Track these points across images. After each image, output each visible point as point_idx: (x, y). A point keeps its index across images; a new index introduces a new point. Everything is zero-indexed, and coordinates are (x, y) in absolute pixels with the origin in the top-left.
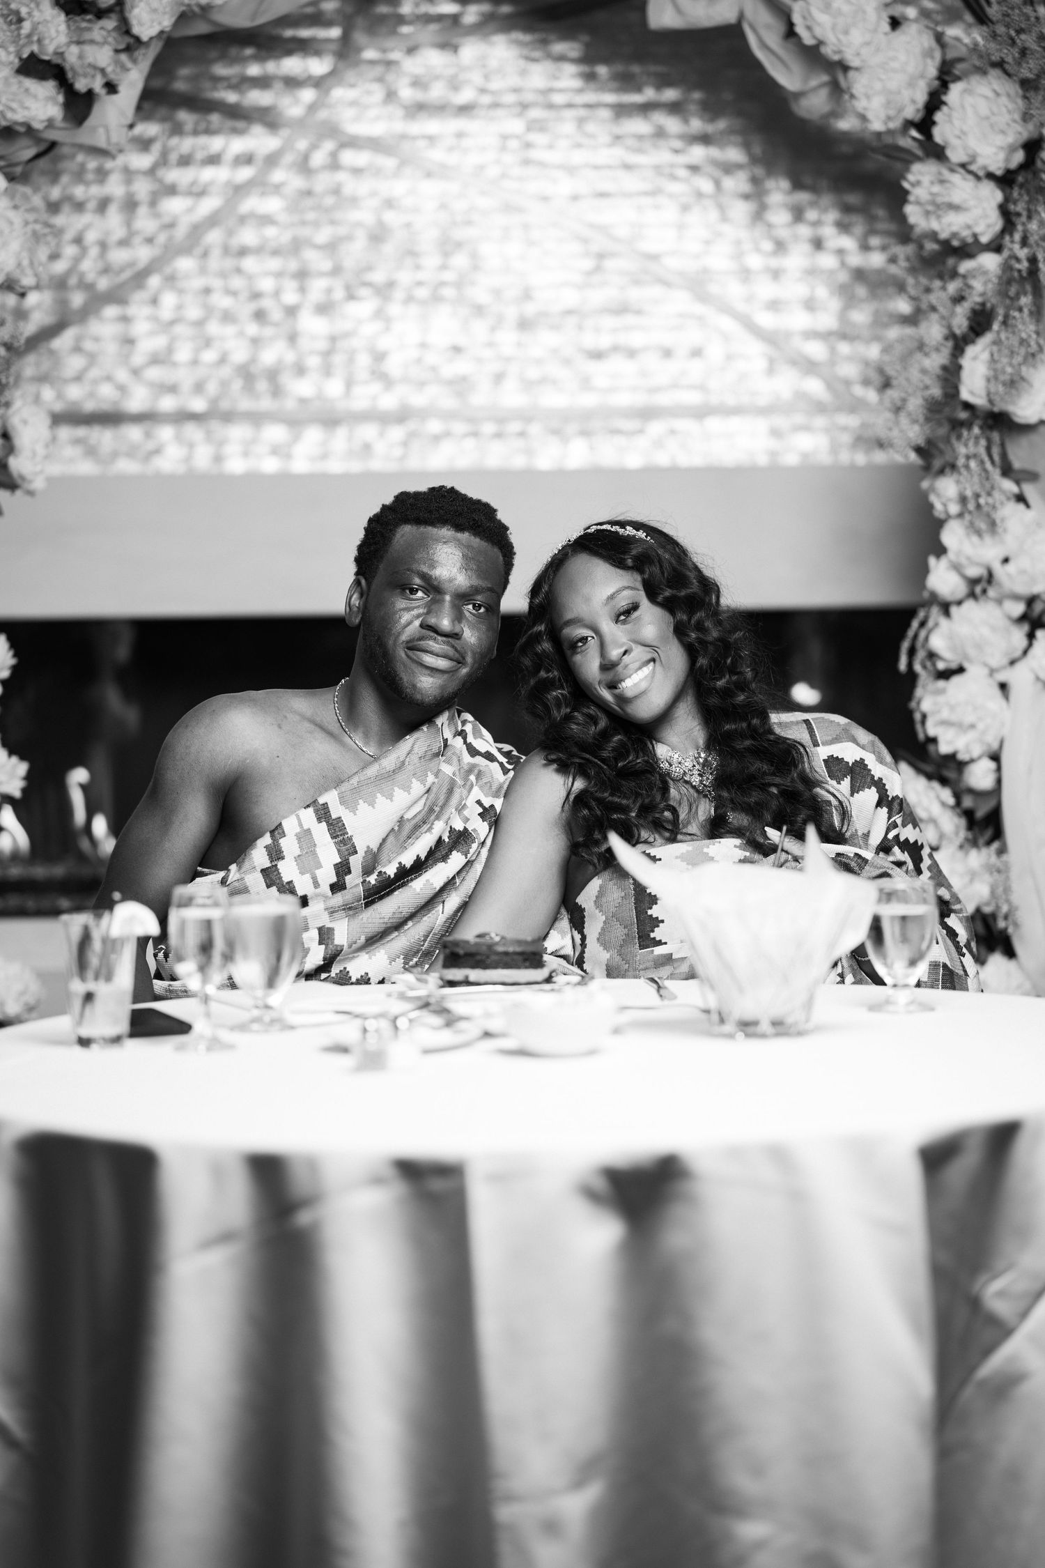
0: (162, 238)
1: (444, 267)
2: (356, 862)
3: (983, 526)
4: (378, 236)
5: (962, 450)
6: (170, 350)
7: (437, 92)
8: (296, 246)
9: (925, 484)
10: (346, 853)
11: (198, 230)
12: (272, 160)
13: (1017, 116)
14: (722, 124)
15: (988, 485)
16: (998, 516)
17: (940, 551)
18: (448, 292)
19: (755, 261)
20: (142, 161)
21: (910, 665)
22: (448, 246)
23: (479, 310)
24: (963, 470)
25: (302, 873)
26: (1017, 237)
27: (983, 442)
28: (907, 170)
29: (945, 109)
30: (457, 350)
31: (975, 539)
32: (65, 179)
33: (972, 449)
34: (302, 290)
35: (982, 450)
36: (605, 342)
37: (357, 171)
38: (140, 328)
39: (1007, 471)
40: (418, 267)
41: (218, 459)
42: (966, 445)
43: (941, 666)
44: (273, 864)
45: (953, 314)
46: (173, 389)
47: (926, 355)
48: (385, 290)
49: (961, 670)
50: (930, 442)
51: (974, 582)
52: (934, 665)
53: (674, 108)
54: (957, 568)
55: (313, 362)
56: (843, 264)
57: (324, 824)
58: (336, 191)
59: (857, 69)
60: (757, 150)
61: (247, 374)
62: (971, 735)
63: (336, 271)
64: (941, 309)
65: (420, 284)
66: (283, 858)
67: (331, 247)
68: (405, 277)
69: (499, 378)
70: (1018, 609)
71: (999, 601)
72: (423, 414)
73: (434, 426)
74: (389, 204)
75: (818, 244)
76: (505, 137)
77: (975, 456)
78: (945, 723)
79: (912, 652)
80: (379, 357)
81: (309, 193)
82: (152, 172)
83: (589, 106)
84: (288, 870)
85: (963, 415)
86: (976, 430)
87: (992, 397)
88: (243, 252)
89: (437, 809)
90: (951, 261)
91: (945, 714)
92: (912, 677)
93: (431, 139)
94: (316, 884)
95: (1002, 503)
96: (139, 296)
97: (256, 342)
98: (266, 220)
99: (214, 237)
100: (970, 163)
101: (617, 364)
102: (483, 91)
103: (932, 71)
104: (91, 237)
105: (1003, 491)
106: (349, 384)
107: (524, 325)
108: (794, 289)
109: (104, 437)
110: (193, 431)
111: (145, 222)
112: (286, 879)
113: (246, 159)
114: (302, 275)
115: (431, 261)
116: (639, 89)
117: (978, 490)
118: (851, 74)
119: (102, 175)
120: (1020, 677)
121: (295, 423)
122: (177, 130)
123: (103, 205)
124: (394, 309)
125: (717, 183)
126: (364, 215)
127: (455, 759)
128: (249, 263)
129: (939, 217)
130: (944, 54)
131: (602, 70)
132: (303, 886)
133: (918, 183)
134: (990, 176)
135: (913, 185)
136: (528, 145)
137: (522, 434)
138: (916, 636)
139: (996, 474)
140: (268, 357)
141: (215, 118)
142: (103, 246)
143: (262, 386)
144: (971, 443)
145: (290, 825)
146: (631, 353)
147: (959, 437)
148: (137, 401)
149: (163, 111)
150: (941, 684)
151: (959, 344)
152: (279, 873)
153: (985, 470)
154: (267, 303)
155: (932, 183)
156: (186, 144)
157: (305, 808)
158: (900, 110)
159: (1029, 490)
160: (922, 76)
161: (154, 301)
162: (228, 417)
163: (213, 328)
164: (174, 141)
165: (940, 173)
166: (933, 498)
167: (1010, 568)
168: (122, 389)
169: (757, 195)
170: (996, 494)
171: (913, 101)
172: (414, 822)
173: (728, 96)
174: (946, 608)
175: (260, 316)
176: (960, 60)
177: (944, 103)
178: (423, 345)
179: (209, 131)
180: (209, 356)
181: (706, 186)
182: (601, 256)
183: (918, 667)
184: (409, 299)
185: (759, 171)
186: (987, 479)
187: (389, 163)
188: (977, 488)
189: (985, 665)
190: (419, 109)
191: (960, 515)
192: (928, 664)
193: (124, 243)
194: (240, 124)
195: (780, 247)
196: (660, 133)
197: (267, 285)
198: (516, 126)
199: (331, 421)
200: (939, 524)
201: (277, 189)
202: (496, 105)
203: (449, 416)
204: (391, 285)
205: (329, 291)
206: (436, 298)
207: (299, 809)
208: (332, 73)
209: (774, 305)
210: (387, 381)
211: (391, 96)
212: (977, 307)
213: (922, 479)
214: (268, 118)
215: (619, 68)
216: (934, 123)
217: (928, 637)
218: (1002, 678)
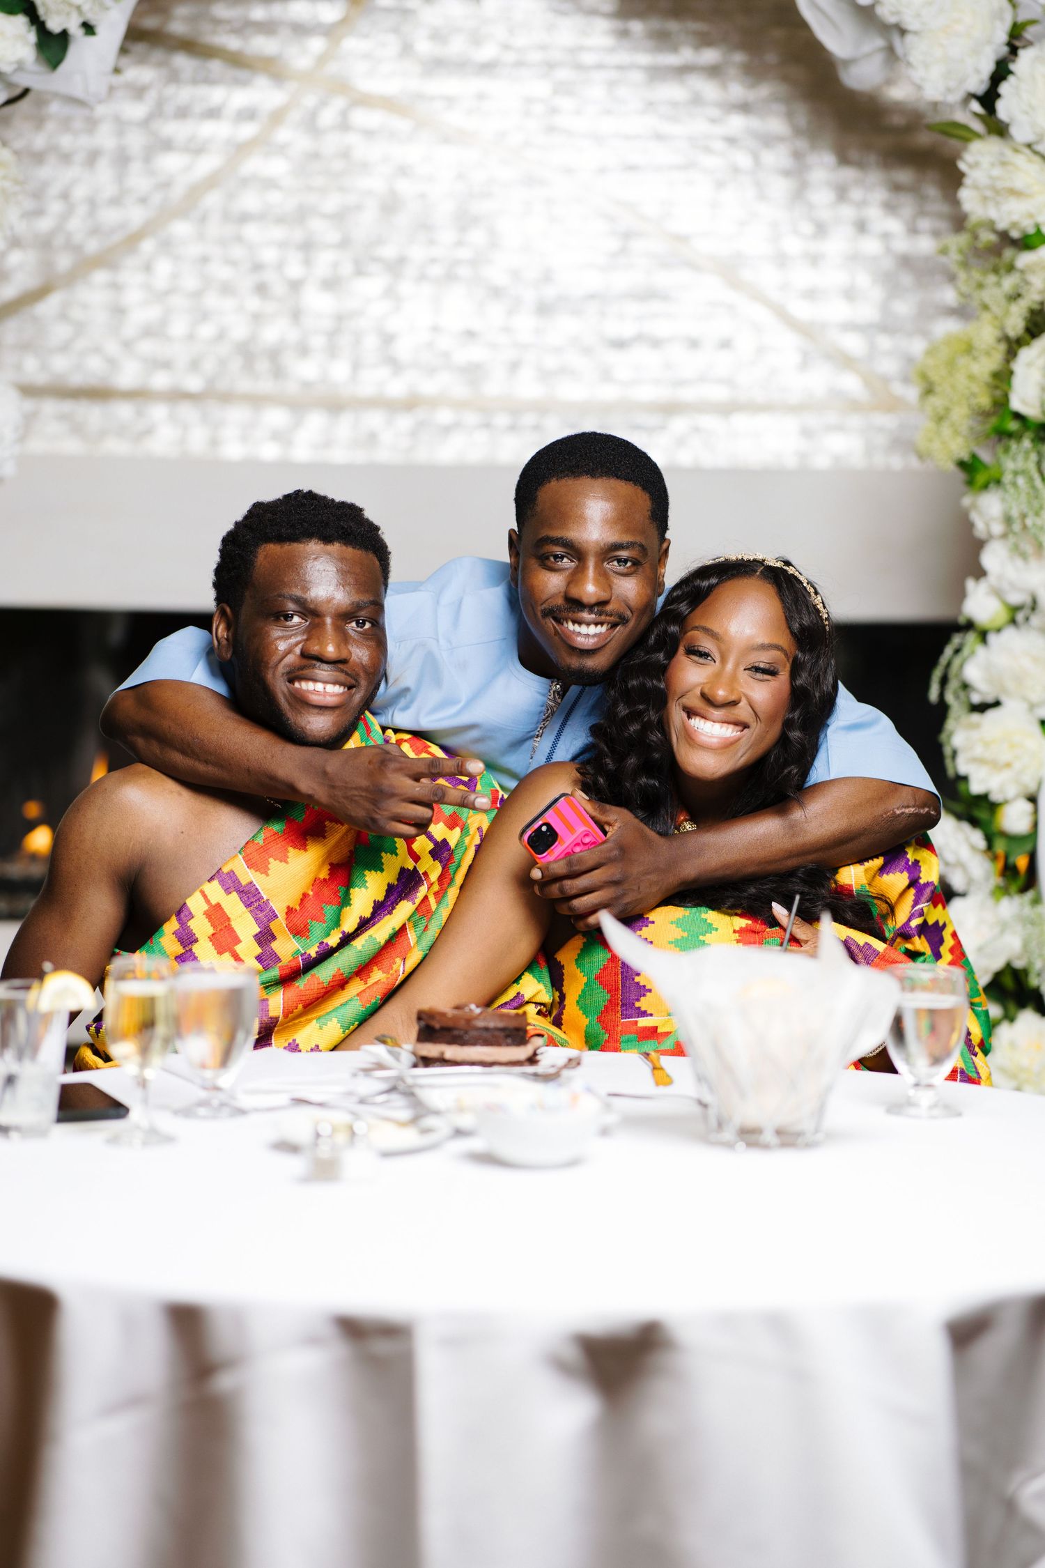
0: (157, 199)
1: (459, 244)
3: (1028, 548)
4: (390, 205)
5: (1009, 465)
6: (164, 322)
7: (456, 47)
8: (301, 215)
9: (966, 501)
10: (265, 920)
11: (196, 192)
12: (277, 117)
14: (764, 90)
15: (1036, 502)
16: (1044, 539)
17: (980, 573)
18: (463, 271)
19: (793, 245)
20: (135, 111)
21: (942, 695)
22: (465, 221)
23: (496, 292)
24: (1009, 487)
25: (220, 952)
27: (1034, 457)
28: (965, 148)
29: (1011, 78)
30: (470, 334)
31: (1019, 562)
32: (50, 126)
33: (1020, 464)
34: (307, 262)
35: (1031, 466)
36: (627, 330)
37: (369, 134)
38: (133, 296)
40: (432, 242)
41: (214, 442)
42: (1014, 459)
43: (976, 699)
44: (187, 949)
45: (1007, 313)
46: (166, 365)
47: (975, 359)
48: (396, 267)
49: (998, 706)
50: (975, 456)
51: (1015, 609)
52: (968, 697)
53: (714, 71)
54: (998, 593)
55: (318, 342)
56: (888, 250)
58: (345, 154)
59: (916, 33)
60: (802, 119)
61: (246, 352)
62: (1005, 775)
63: (344, 243)
64: (994, 308)
65: (433, 261)
66: (196, 941)
67: (339, 217)
68: (417, 253)
69: (514, 366)
72: (433, 403)
73: (444, 416)
74: (403, 171)
75: (861, 227)
76: (529, 101)
77: (1024, 472)
78: (979, 761)
79: (944, 681)
80: (388, 339)
81: (315, 156)
82: (146, 123)
83: (620, 68)
85: (1013, 426)
86: (1027, 443)
88: (244, 218)
90: (1008, 253)
91: (978, 750)
92: (942, 710)
93: (450, 101)
94: (238, 961)
96: (131, 262)
97: (257, 318)
98: (270, 184)
99: (212, 200)
100: (1037, 142)
101: (641, 354)
102: (506, 47)
103: (1002, 36)
104: (79, 193)
106: (356, 366)
107: (544, 309)
108: (833, 276)
109: (92, 414)
110: (187, 411)
111: (138, 180)
113: (248, 114)
114: (308, 247)
115: (447, 236)
116: (675, 49)
117: (1026, 510)
118: (909, 38)
119: (92, 124)
121: (298, 406)
122: (174, 77)
123: (93, 157)
124: (406, 287)
125: (756, 158)
126: (375, 183)
128: (251, 231)
129: (997, 204)
130: (1015, 15)
131: (637, 26)
133: (975, 165)
135: (971, 166)
136: (554, 111)
138: (949, 665)
140: (271, 334)
141: (215, 66)
142: (92, 204)
143: (263, 365)
144: (1020, 458)
146: (656, 343)
147: (1007, 450)
148: (128, 376)
149: (158, 55)
150: (976, 717)
151: (1013, 347)
152: (195, 958)
153: (1034, 487)
154: (270, 276)
155: (993, 165)
156: (183, 94)
157: (208, 881)
158: (962, 81)
160: (989, 42)
161: (148, 268)
162: (227, 398)
163: (212, 300)
164: (171, 90)
165: (1002, 154)
166: (975, 517)
168: (112, 363)
169: (798, 172)
171: (978, 71)
173: (771, 58)
174: (983, 636)
175: (262, 289)
176: (1033, 22)
177: (1010, 72)
178: (436, 329)
179: (209, 81)
180: (207, 331)
181: (743, 159)
182: (627, 236)
183: (950, 697)
184: (422, 277)
185: (802, 144)
186: (1037, 497)
187: (402, 125)
188: (1025, 508)
189: (1026, 699)
190: (436, 65)
191: (1004, 536)
192: (963, 695)
193: (116, 201)
194: (242, 74)
195: (821, 230)
196: (697, 100)
197: (269, 255)
198: (540, 88)
199: (335, 405)
200: (979, 545)
201: (282, 150)
202: (519, 64)
203: (460, 405)
204: (401, 261)
205: (335, 265)
206: (450, 277)
208: (344, 21)
209: (811, 294)
210: (395, 365)
211: (407, 49)
212: (1036, 307)
213: (963, 494)
214: (271, 68)
215: (656, 23)
216: (998, 96)
217: (961, 666)
218: (1042, 714)
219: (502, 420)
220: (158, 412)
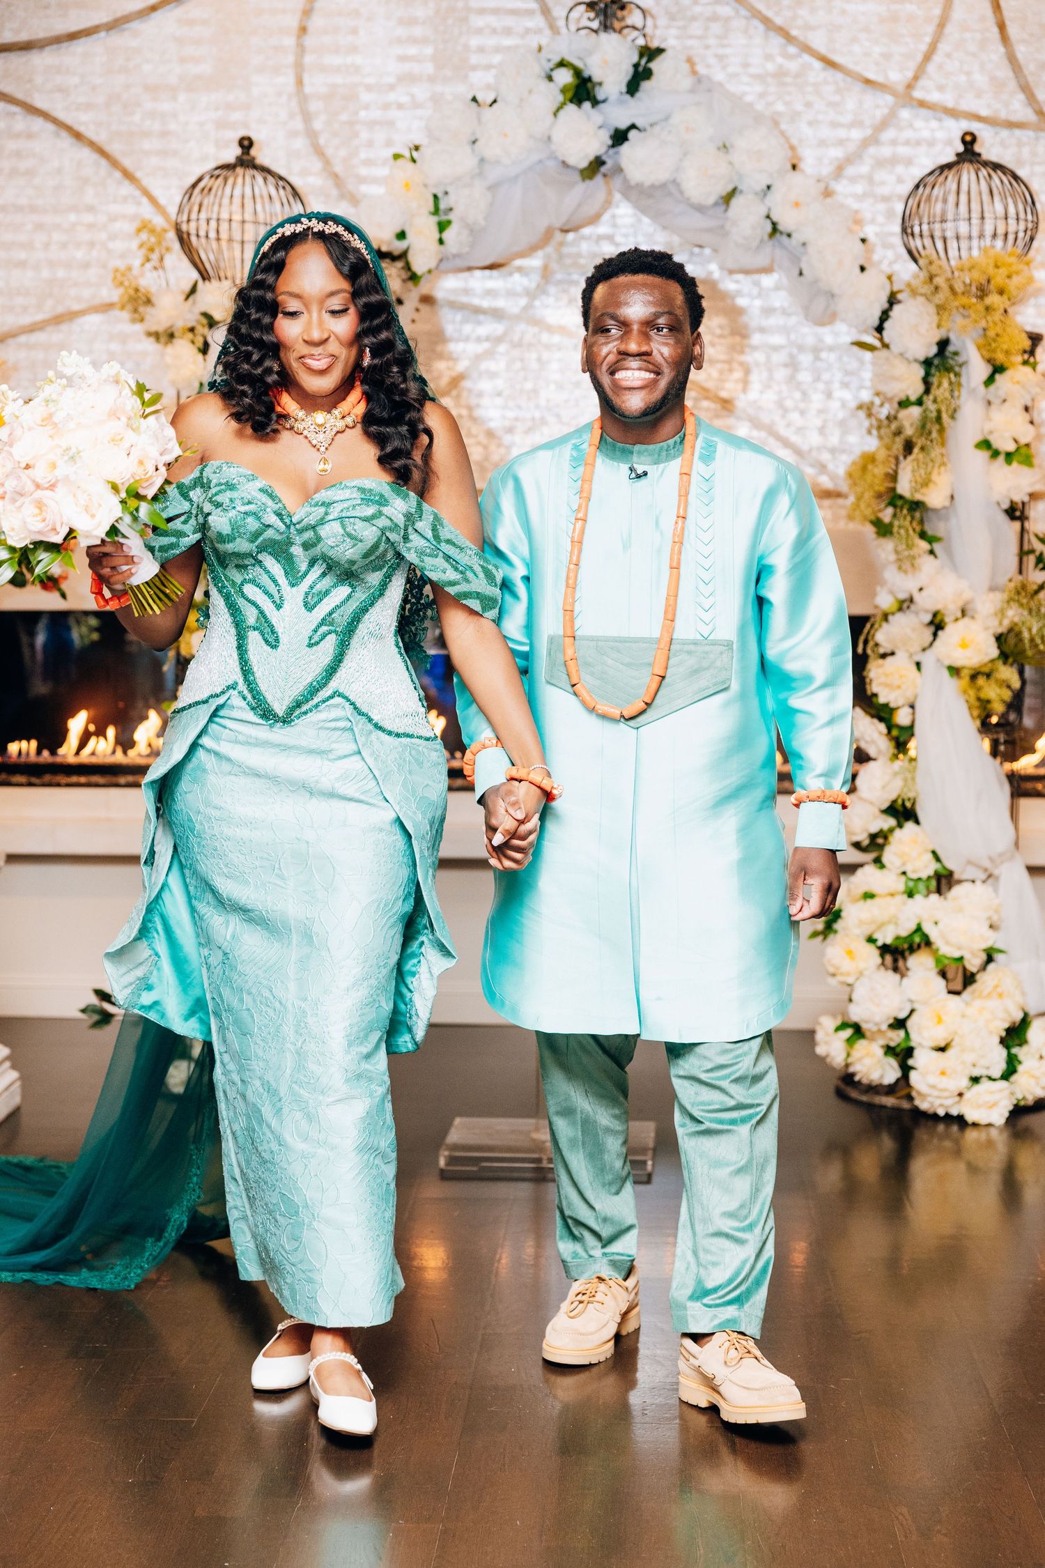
3: (909, 568)
5: (897, 523)
9: (875, 542)
13: (934, 325)
15: (913, 545)
16: (919, 563)
21: (864, 649)
24: (896, 535)
26: (931, 397)
27: (909, 519)
29: (891, 319)
31: (903, 576)
33: (903, 522)
35: (908, 523)
39: (923, 535)
42: (900, 521)
43: (882, 651)
47: (878, 466)
49: (893, 654)
50: (878, 517)
51: (902, 602)
52: (878, 650)
54: (891, 592)
62: (898, 693)
64: (886, 439)
70: (928, 618)
71: (917, 613)
77: (905, 527)
78: (884, 686)
79: (866, 642)
85: (899, 502)
86: (905, 511)
87: (917, 493)
91: (883, 680)
95: (919, 556)
100: (905, 352)
103: (885, 298)
105: (921, 548)
117: (905, 547)
120: (928, 659)
129: (886, 384)
130: (892, 287)
134: (916, 360)
138: (868, 633)
139: (917, 537)
144: (902, 518)
150: (881, 661)
151: (897, 460)
153: (910, 535)
155: (884, 364)
158: (865, 318)
159: (937, 547)
160: (878, 301)
165: (888, 358)
167: (924, 593)
170: (918, 550)
171: (873, 315)
174: (886, 617)
176: (901, 291)
183: (869, 651)
186: (912, 540)
189: (908, 651)
192: (875, 649)
200: (880, 567)
216: (885, 328)
217: (875, 634)
218: (917, 658)
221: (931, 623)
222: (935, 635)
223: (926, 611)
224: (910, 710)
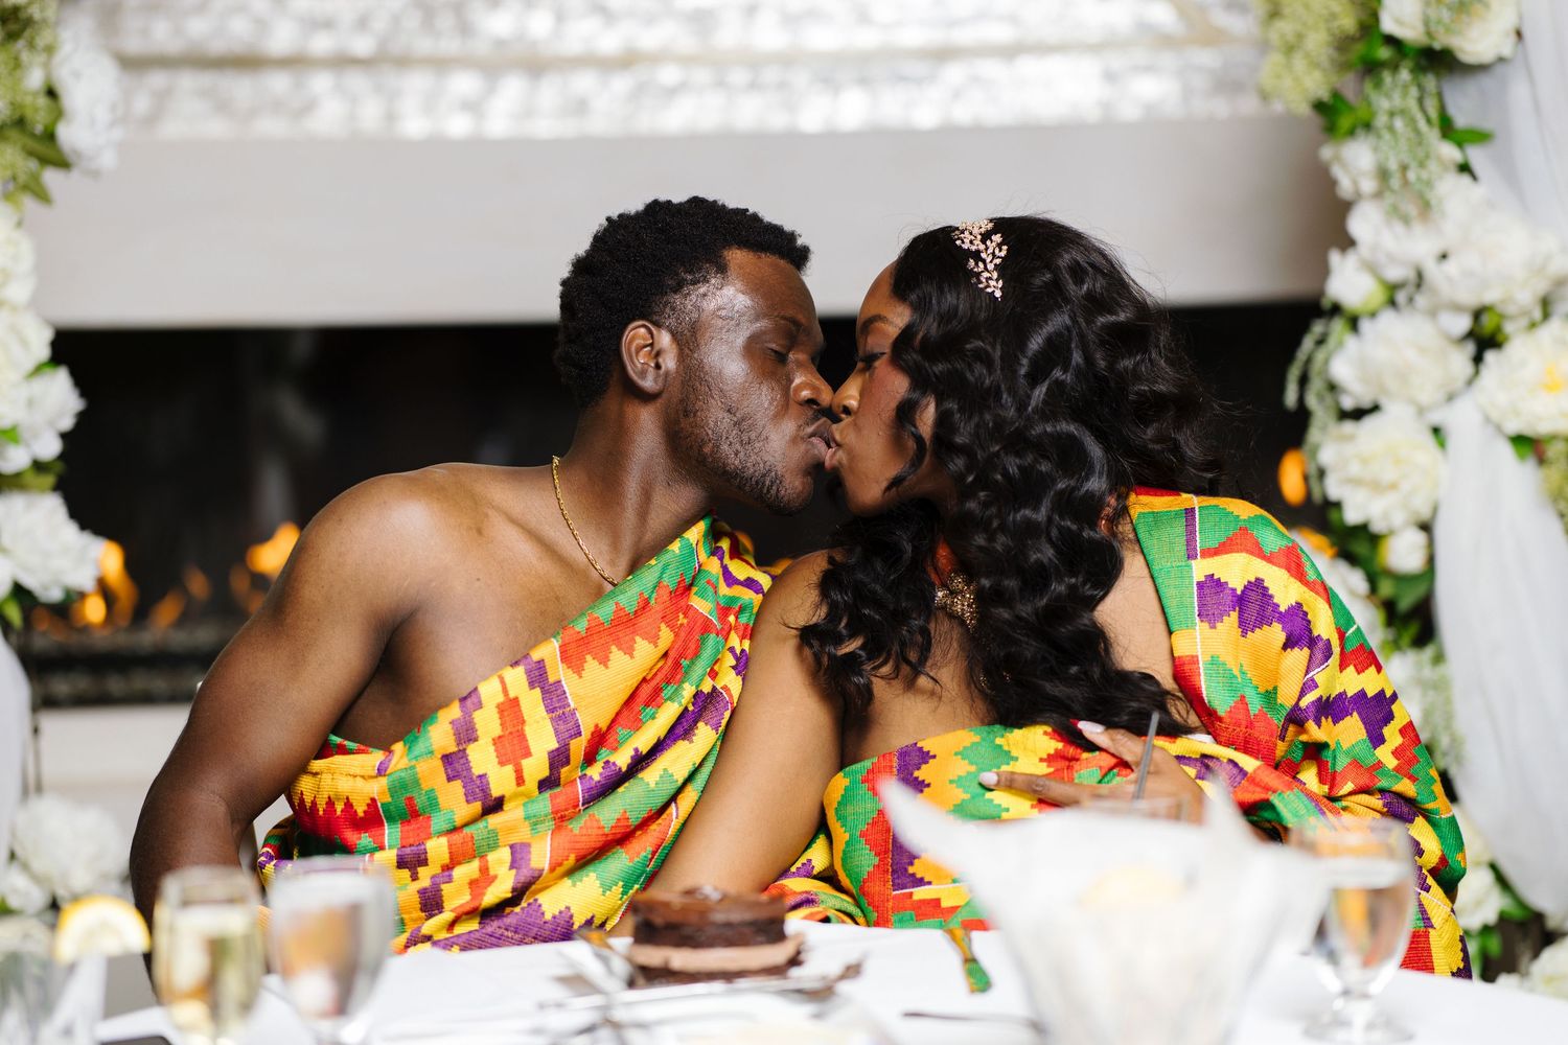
2: (578, 747)
3: (1412, 209)
5: (1382, 104)
9: (1325, 152)
10: (567, 734)
15: (1421, 154)
16: (1432, 197)
17: (1346, 243)
21: (1301, 399)
24: (1382, 132)
25: (502, 763)
27: (1413, 91)
31: (1398, 228)
33: (1397, 101)
35: (1412, 104)
39: (1447, 129)
41: (391, 117)
42: (1388, 97)
43: (1348, 403)
44: (461, 748)
49: (1375, 408)
50: (1336, 95)
51: (1393, 288)
52: (1336, 402)
54: (1371, 268)
57: (538, 690)
62: (1391, 498)
66: (476, 740)
70: (1463, 324)
71: (1433, 313)
77: (1403, 112)
78: (1356, 482)
79: (1304, 381)
84: (482, 758)
86: (1403, 74)
87: (1433, 28)
89: (684, 663)
91: (1355, 469)
92: (1300, 420)
94: (520, 780)
95: (1441, 177)
105: (1439, 159)
110: (357, 81)
112: (477, 771)
117: (1406, 161)
120: (1462, 419)
121: (490, 68)
127: (710, 590)
132: (500, 781)
137: (782, 86)
138: (1309, 361)
139: (1432, 135)
143: (445, 21)
144: (1395, 93)
145: (490, 691)
147: (1378, 85)
148: (281, 40)
150: (1348, 427)
152: (468, 762)
153: (1417, 132)
157: (511, 666)
159: (1476, 155)
162: (404, 62)
166: (1338, 172)
167: (1451, 267)
168: (261, 23)
170: (1433, 166)
172: (653, 684)
174: (1353, 322)
183: (1312, 401)
186: (1420, 144)
188: (1405, 157)
189: (1412, 401)
191: (1377, 195)
192: (1329, 399)
200: (1343, 208)
207: (501, 669)
213: (1319, 145)
217: (1327, 361)
218: (1436, 418)
219: (739, 77)
220: (321, 83)
221: (1471, 335)
222: (1478, 359)
223: (1457, 308)
224: (1420, 538)
